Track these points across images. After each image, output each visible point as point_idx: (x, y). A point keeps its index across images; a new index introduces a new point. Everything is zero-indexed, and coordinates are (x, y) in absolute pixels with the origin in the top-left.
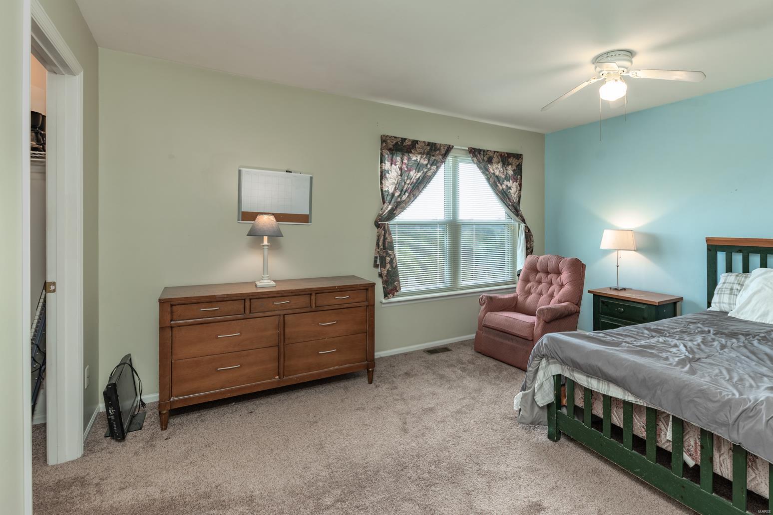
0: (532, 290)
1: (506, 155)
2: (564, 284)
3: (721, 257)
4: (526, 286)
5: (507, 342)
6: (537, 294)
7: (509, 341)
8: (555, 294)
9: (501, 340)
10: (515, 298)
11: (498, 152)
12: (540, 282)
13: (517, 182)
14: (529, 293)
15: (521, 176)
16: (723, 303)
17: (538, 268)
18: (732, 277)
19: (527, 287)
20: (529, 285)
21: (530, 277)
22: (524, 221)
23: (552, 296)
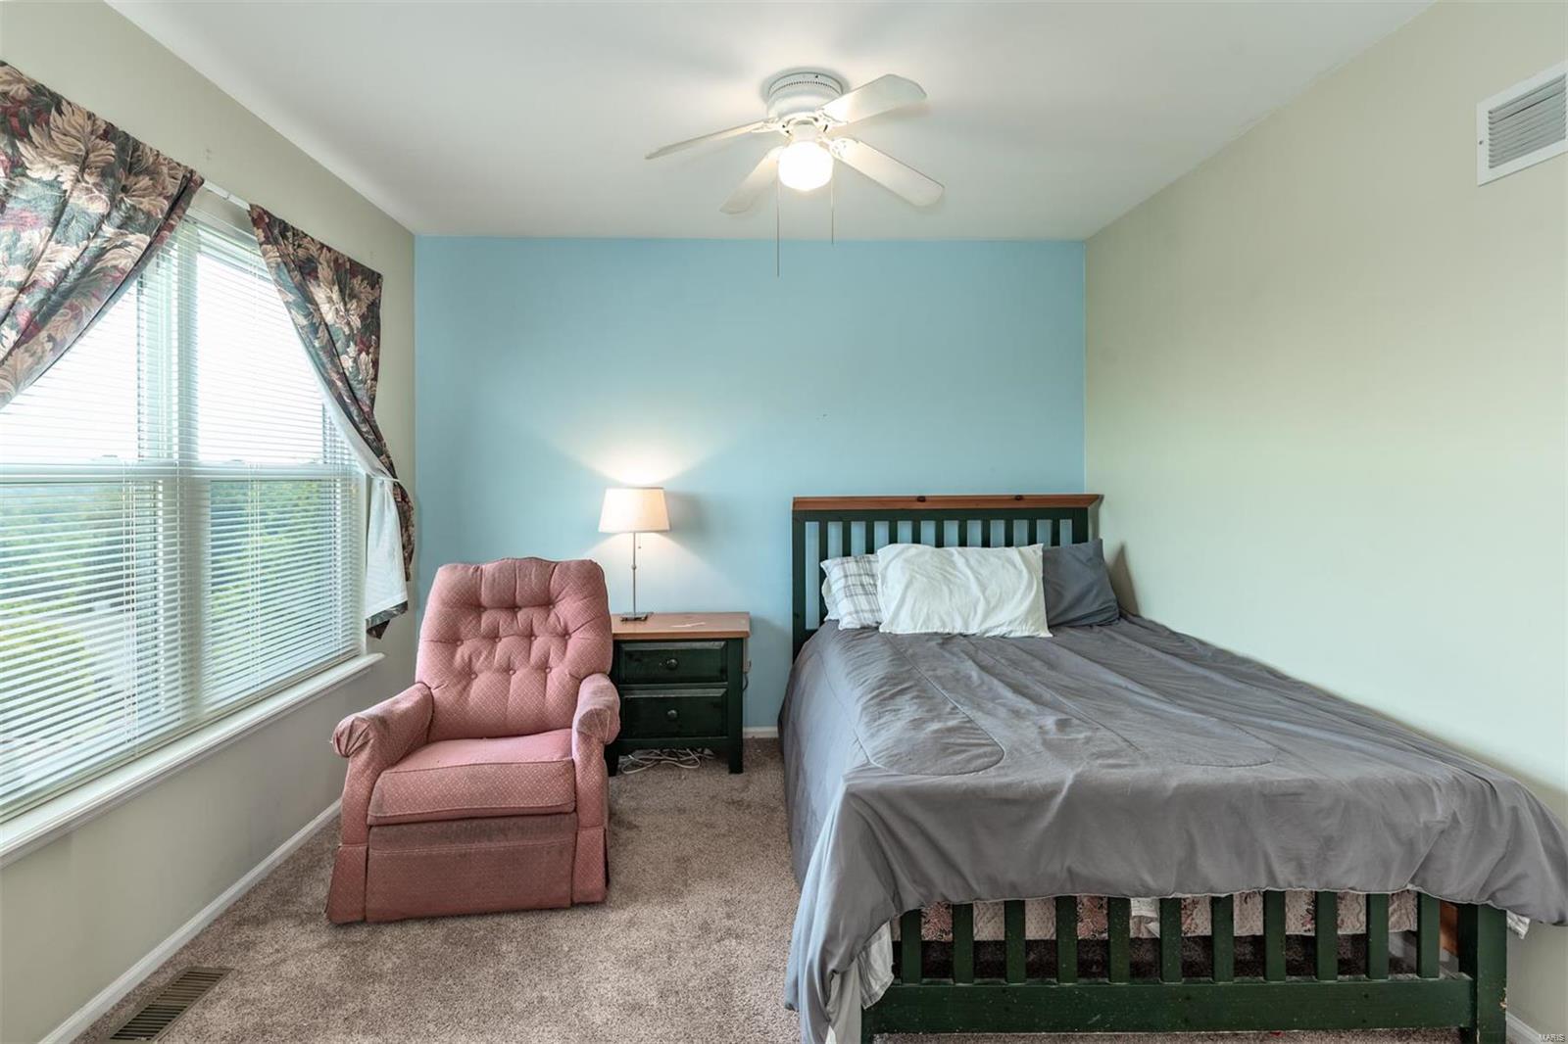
0: (478, 665)
1: (348, 266)
2: (571, 628)
3: (812, 529)
4: (453, 655)
5: (485, 845)
6: (497, 670)
7: (490, 840)
8: (552, 662)
9: (463, 847)
10: (429, 702)
11: (329, 250)
12: (493, 637)
13: (368, 354)
14: (467, 674)
15: (378, 338)
16: (862, 611)
17: (485, 597)
18: (851, 565)
19: (458, 657)
20: (462, 652)
21: (462, 629)
22: (391, 469)
23: (544, 667)
